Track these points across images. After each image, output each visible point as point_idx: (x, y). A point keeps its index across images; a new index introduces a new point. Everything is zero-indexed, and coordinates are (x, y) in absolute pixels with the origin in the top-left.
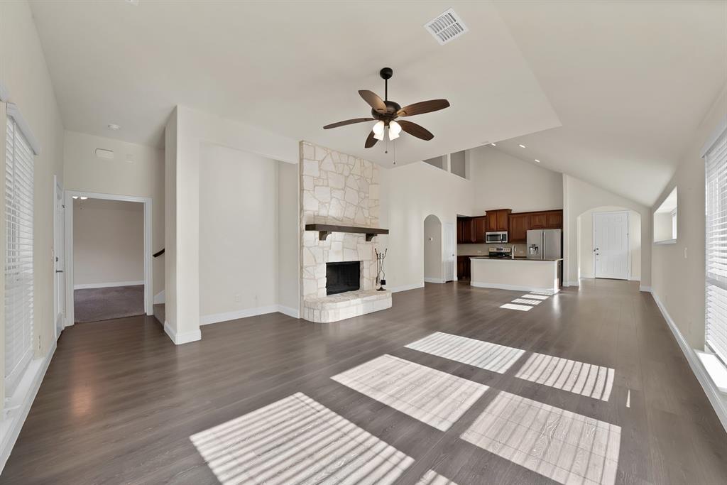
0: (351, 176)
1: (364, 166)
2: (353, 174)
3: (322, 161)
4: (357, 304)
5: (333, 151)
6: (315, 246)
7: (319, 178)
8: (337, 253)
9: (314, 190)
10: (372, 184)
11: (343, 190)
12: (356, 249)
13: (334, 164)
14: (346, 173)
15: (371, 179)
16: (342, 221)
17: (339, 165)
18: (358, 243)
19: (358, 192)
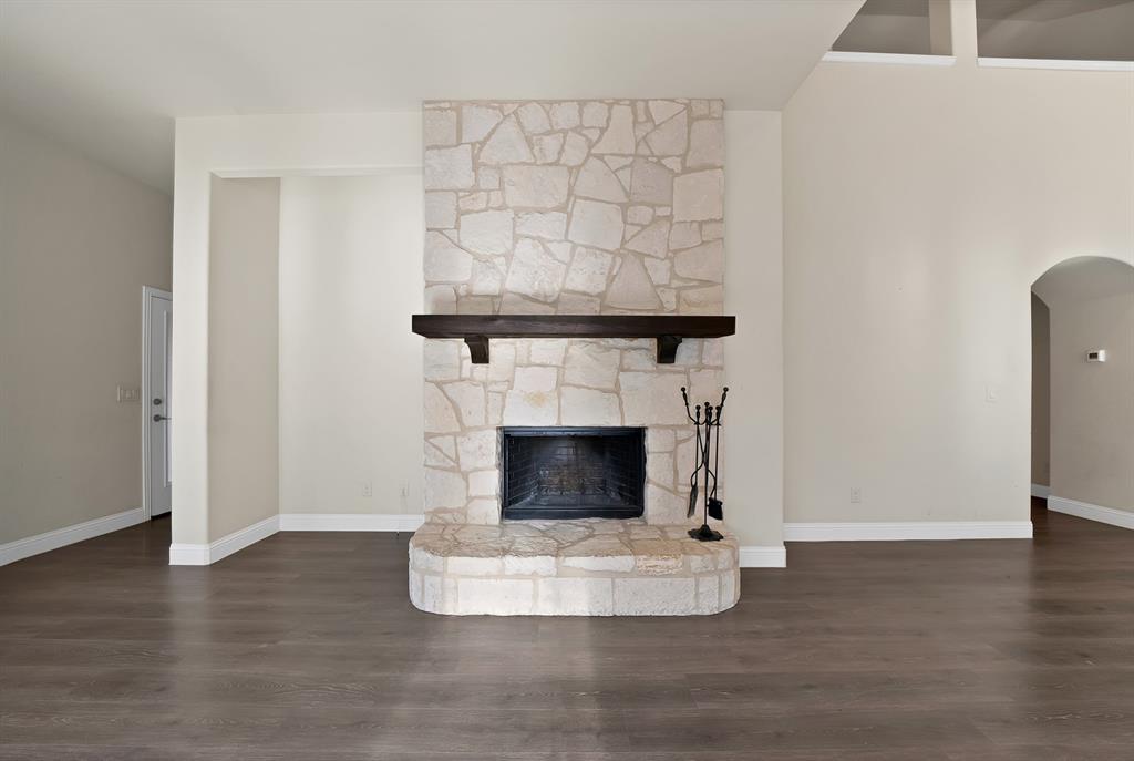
0: (594, 163)
1: (650, 118)
2: (600, 157)
3: (483, 143)
4: (534, 576)
5: (523, 103)
6: (462, 380)
7: (474, 190)
8: (538, 399)
9: (457, 228)
10: (686, 170)
11: (562, 209)
12: (617, 391)
13: (529, 142)
14: (573, 156)
15: (684, 157)
16: (555, 304)
17: (547, 139)
18: (622, 369)
19: (624, 207)
